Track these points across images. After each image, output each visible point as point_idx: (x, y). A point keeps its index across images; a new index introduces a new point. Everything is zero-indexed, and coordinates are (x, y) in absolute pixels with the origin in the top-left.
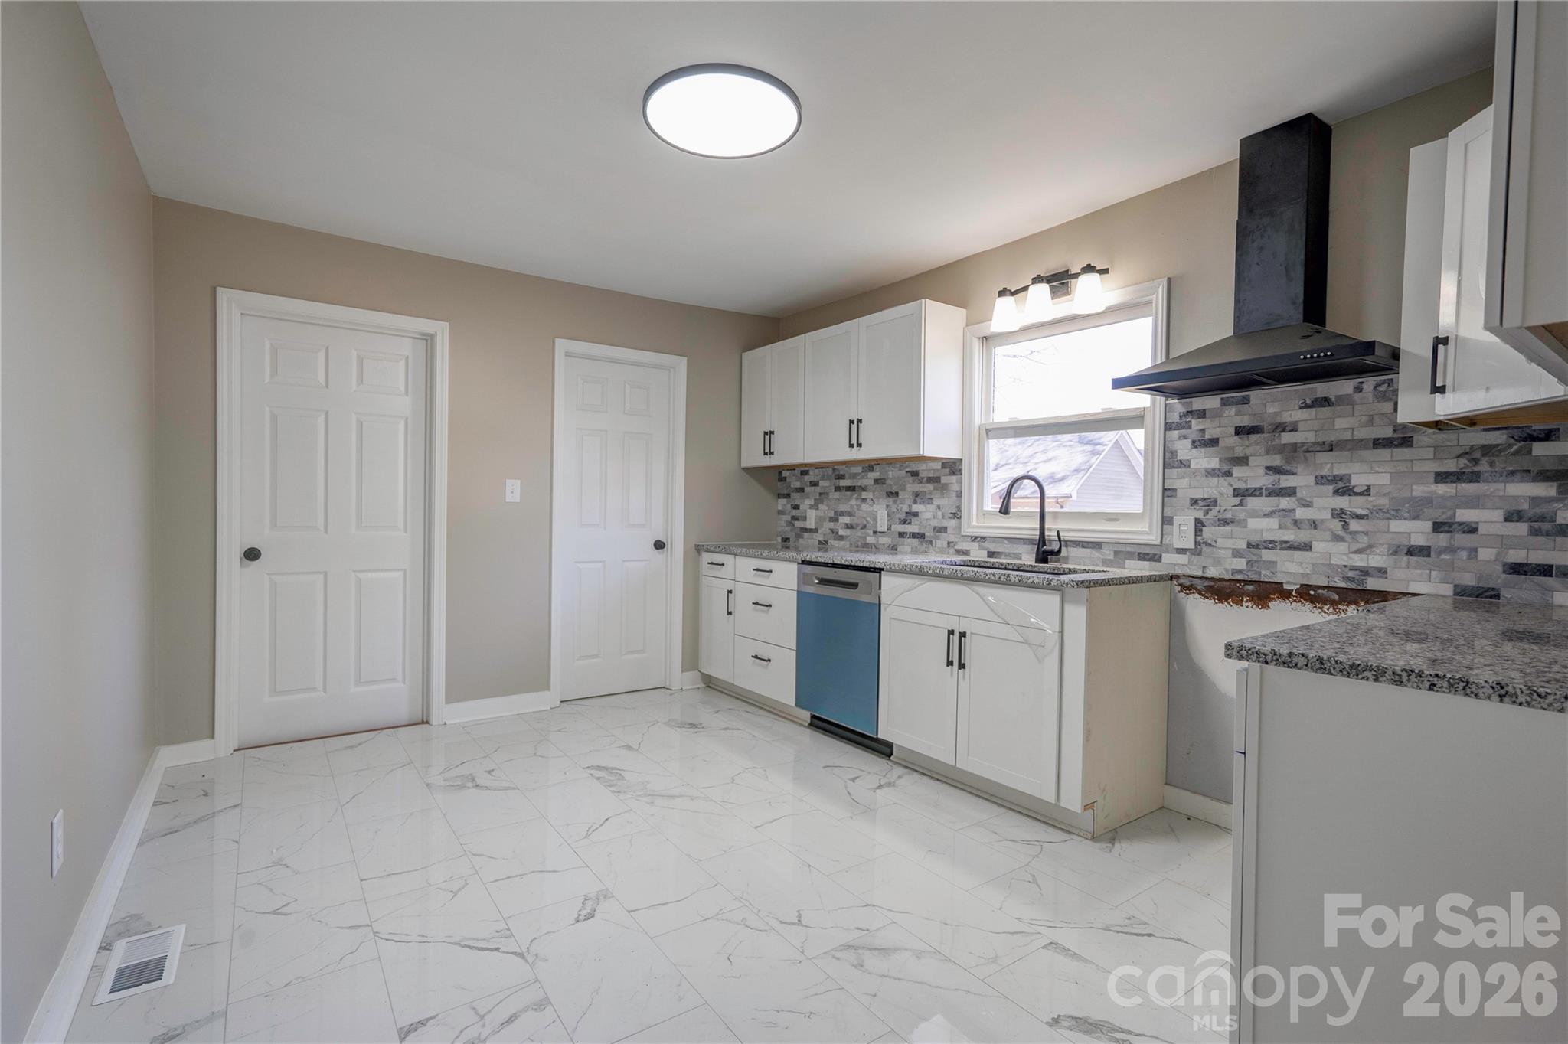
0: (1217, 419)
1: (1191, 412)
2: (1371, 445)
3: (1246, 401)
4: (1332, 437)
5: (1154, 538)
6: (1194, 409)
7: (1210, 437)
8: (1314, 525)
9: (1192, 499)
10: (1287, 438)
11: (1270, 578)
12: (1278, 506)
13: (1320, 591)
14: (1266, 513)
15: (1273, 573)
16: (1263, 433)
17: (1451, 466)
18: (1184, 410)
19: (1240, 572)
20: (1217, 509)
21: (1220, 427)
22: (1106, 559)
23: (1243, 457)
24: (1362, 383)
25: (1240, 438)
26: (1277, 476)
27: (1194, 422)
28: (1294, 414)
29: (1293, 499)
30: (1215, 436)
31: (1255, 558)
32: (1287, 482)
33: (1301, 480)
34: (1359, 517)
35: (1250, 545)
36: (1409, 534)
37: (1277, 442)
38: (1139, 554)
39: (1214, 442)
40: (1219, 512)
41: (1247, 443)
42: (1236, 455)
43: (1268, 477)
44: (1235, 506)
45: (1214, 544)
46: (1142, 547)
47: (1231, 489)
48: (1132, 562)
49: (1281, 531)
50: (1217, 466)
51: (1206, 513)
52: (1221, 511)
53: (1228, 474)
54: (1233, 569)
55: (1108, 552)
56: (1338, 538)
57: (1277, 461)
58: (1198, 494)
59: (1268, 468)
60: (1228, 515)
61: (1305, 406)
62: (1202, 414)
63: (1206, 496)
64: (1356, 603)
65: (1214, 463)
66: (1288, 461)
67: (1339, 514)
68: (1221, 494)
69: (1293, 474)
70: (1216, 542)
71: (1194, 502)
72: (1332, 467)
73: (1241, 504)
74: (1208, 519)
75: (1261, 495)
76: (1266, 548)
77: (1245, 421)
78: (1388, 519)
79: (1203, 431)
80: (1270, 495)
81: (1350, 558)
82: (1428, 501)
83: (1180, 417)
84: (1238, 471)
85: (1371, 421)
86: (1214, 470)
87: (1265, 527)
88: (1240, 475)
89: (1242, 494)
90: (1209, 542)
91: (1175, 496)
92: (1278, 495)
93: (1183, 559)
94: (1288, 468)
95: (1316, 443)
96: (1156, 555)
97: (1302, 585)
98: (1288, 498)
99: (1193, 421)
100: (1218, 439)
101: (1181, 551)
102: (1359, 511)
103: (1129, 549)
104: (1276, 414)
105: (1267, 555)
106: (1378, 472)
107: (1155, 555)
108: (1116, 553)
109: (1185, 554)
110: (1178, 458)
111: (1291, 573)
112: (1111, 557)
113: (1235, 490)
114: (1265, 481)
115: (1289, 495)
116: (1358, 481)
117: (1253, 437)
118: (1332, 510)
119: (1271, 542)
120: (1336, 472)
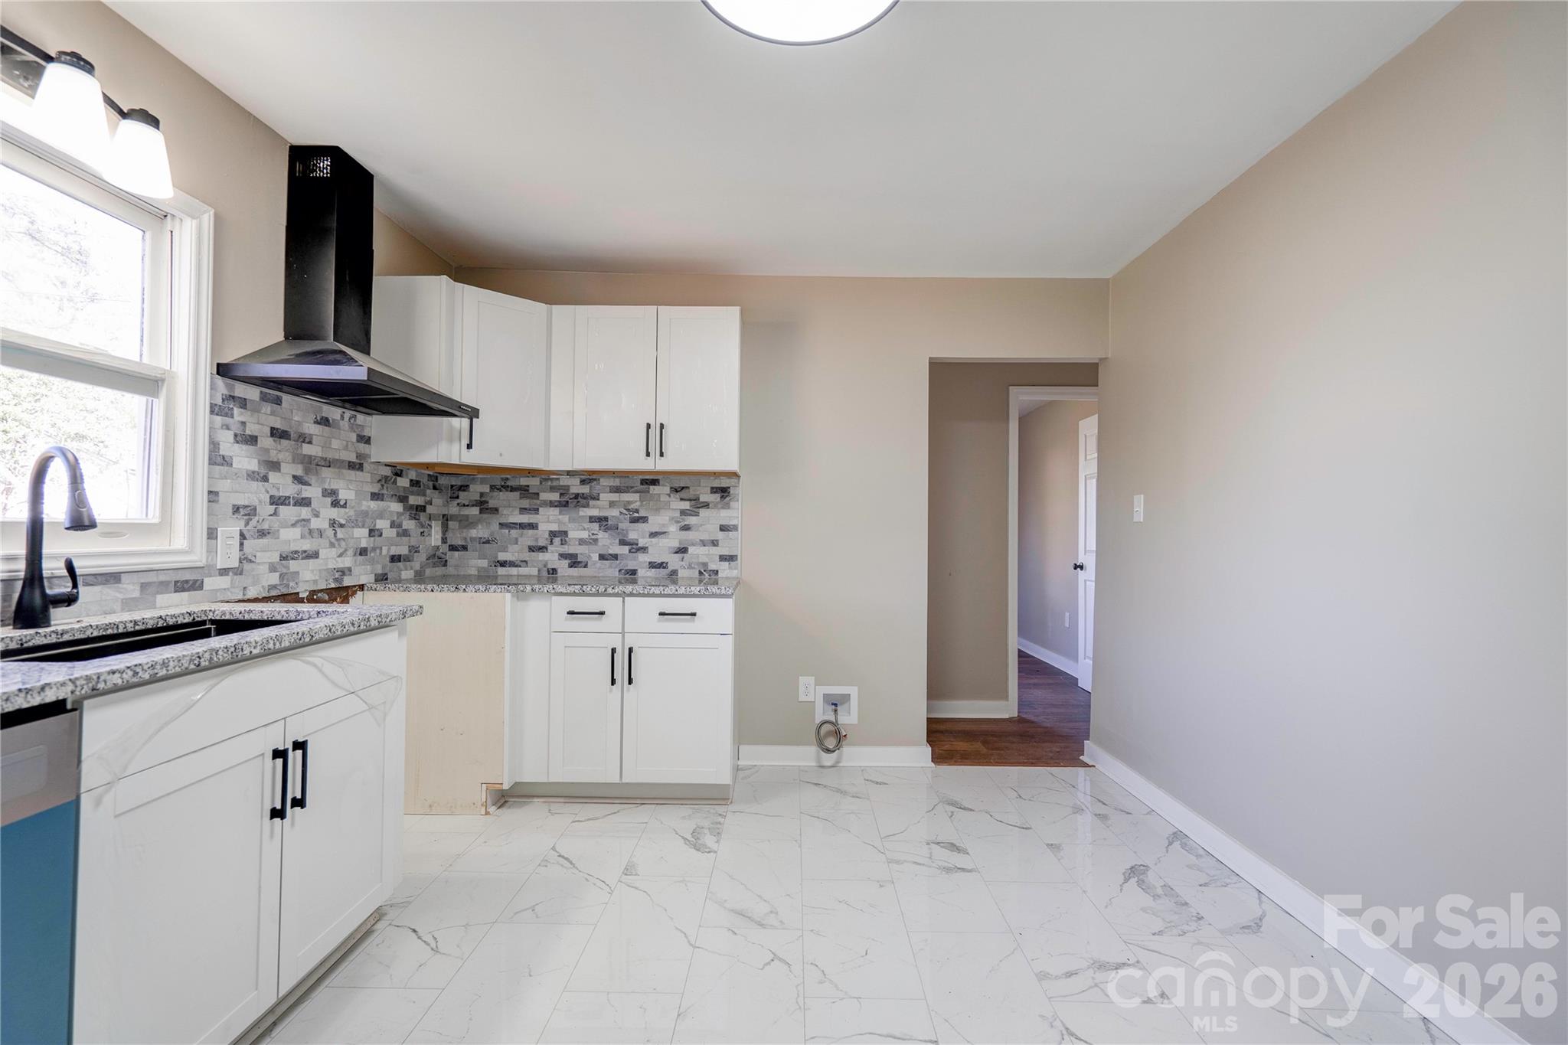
0: (257, 414)
1: (233, 397)
2: (347, 467)
3: (278, 401)
4: (330, 455)
5: (198, 558)
6: (236, 394)
7: (250, 433)
8: (321, 533)
9: (234, 506)
10: (307, 449)
11: (295, 589)
12: (300, 516)
13: (319, 595)
14: (293, 522)
15: (297, 584)
16: (290, 439)
17: (376, 488)
18: (226, 392)
19: (274, 587)
20: (257, 518)
21: (258, 423)
22: (126, 599)
23: (276, 462)
24: (344, 413)
25: (274, 441)
26: (300, 486)
27: (236, 411)
28: (311, 429)
29: (310, 509)
30: (255, 434)
31: (285, 571)
32: (307, 492)
33: (313, 492)
34: (342, 526)
35: (283, 558)
36: (360, 538)
37: (299, 451)
38: (176, 582)
39: (252, 440)
40: (258, 522)
41: (279, 447)
42: (271, 459)
43: (295, 486)
44: (271, 515)
45: (253, 559)
46: (180, 572)
47: (268, 496)
48: (166, 596)
49: (302, 540)
50: (256, 469)
51: (247, 524)
52: (260, 521)
53: (265, 479)
54: (269, 586)
55: (131, 587)
56: (332, 545)
57: (299, 471)
58: (241, 501)
59: (294, 477)
60: (266, 526)
61: (317, 422)
62: (243, 403)
63: (247, 503)
64: (335, 600)
65: (253, 465)
66: (307, 471)
67: (333, 523)
68: (260, 501)
69: (310, 485)
70: (255, 556)
71: (236, 509)
72: (329, 484)
73: (275, 514)
74: (249, 531)
75: (289, 504)
76: (293, 559)
77: (278, 424)
78: (353, 527)
79: (243, 423)
80: (295, 505)
81: (337, 562)
82: (365, 514)
83: (223, 400)
84: (273, 477)
85: (346, 448)
86: (253, 472)
87: (292, 538)
88: (274, 482)
89: (277, 501)
90: (250, 557)
91: (218, 501)
92: (300, 505)
93: (224, 582)
94: (306, 478)
95: (322, 458)
96: (197, 580)
97: (310, 592)
98: (306, 508)
99: (235, 409)
100: (256, 437)
101: (224, 572)
102: (343, 522)
103: (162, 577)
104: (299, 423)
105: (293, 565)
106: (350, 489)
107: (195, 581)
108: (144, 586)
109: (227, 575)
110: (221, 453)
111: (306, 581)
112: (136, 594)
113: (271, 497)
114: (290, 489)
115: (308, 506)
116: (343, 495)
117: (284, 442)
118: (330, 520)
119: (296, 552)
120: (332, 487)
